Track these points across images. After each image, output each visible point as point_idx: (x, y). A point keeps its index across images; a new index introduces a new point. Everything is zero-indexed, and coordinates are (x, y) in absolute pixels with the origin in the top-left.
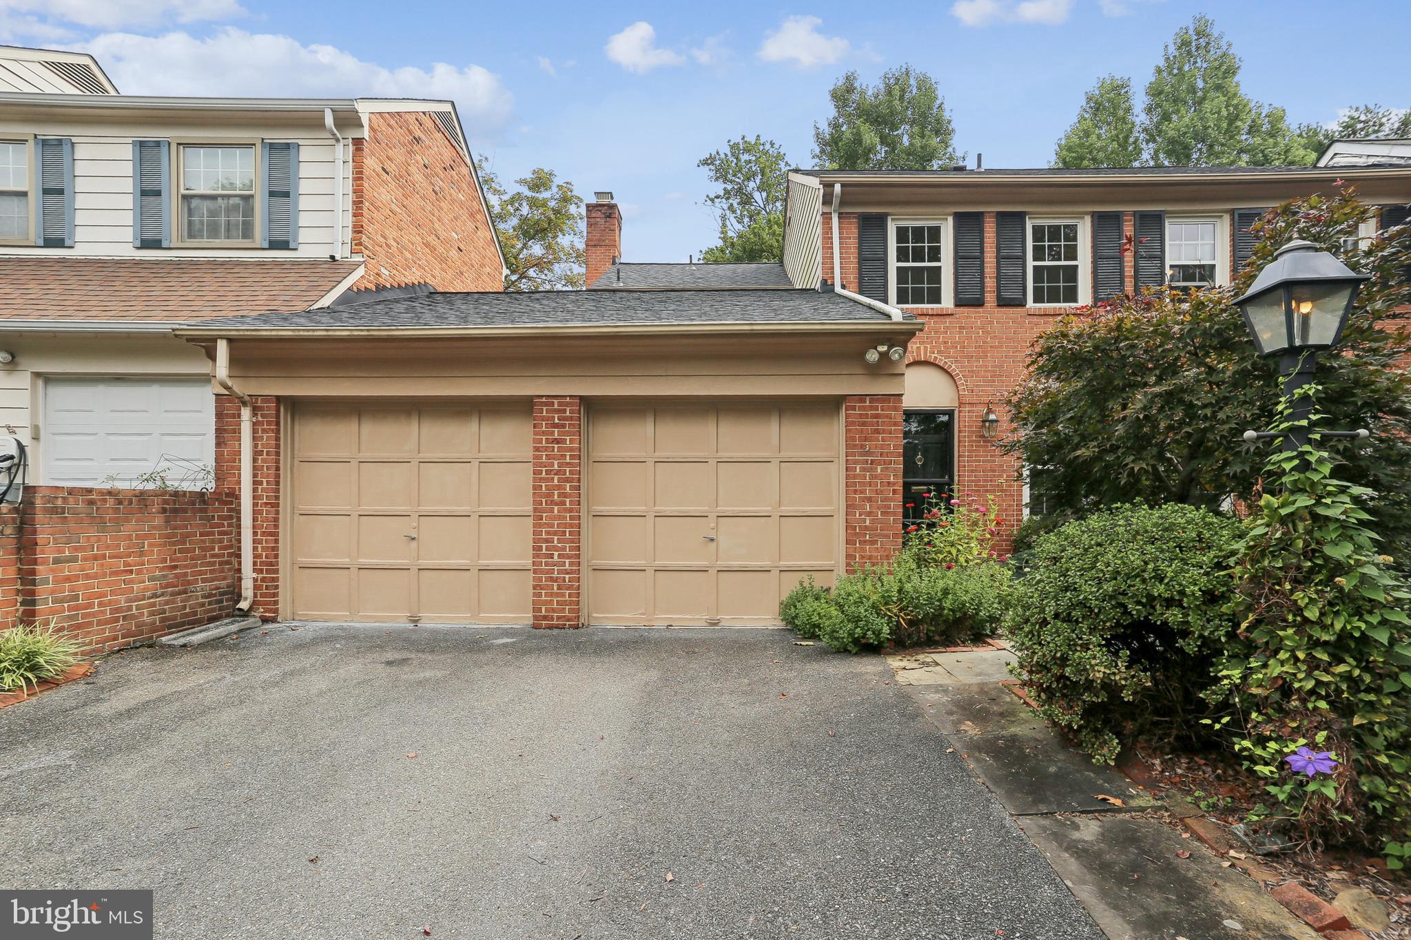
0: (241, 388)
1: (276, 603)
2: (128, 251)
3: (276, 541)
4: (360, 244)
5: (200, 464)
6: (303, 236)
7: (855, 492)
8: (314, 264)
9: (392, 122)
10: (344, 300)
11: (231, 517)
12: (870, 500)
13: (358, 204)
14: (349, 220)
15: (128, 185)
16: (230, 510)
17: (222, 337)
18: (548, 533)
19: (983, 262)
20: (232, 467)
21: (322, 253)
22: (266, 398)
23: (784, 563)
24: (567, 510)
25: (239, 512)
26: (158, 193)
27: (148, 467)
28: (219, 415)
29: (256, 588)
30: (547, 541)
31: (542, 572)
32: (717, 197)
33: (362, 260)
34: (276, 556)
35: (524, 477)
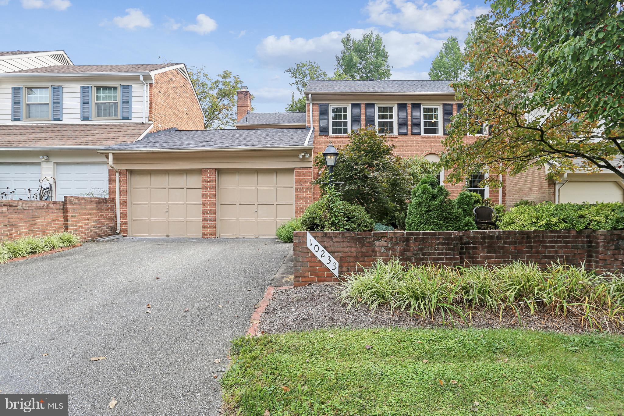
0: (116, 167)
1: (127, 231)
2: (79, 121)
3: (127, 213)
4: (152, 118)
5: (103, 190)
6: (134, 115)
7: (298, 197)
8: (137, 124)
9: (162, 76)
10: (146, 137)
11: (113, 205)
12: (302, 199)
13: (151, 104)
14: (148, 110)
15: (79, 100)
16: (113, 203)
17: (111, 153)
18: (206, 210)
19: (361, 120)
20: (114, 191)
21: (139, 121)
22: (123, 170)
23: (278, 219)
24: (212, 203)
25: (116, 204)
26: (88, 103)
27: (88, 191)
28: (110, 175)
29: (121, 226)
30: (206, 212)
31: (205, 221)
32: (293, 84)
33: (152, 123)
34: (127, 217)
35: (199, 192)
